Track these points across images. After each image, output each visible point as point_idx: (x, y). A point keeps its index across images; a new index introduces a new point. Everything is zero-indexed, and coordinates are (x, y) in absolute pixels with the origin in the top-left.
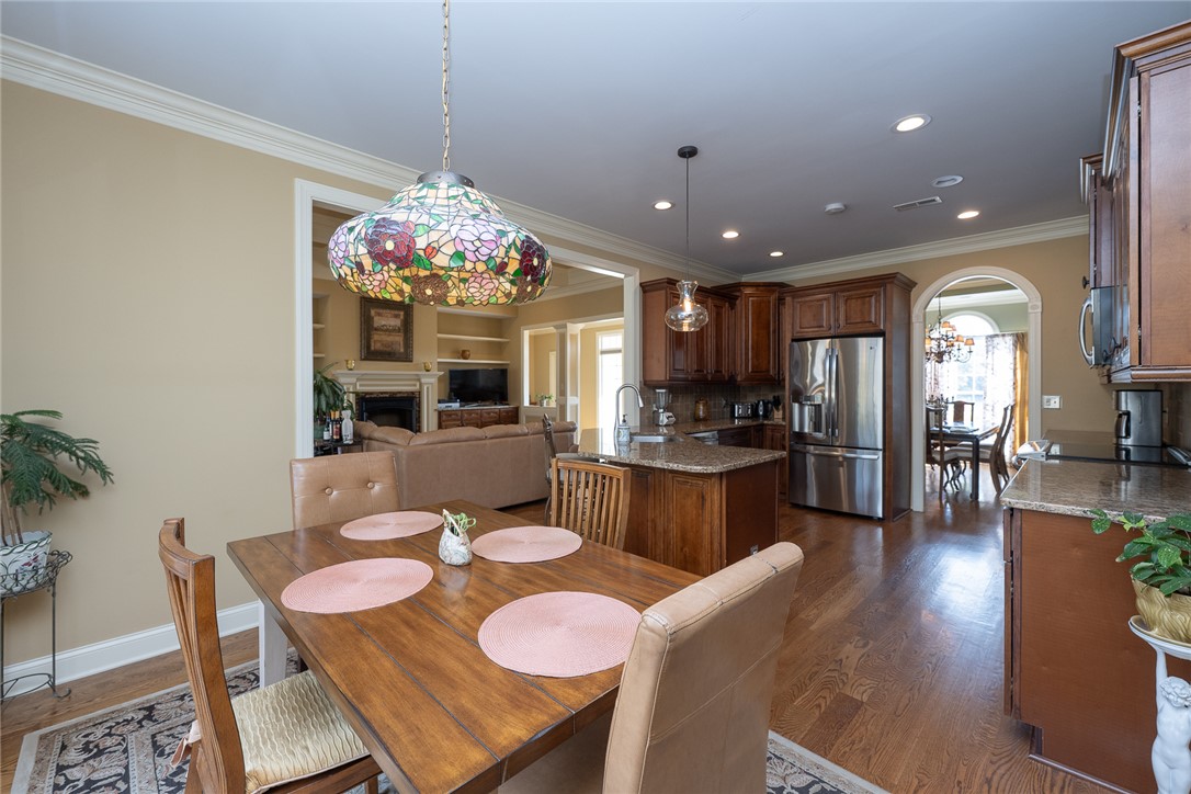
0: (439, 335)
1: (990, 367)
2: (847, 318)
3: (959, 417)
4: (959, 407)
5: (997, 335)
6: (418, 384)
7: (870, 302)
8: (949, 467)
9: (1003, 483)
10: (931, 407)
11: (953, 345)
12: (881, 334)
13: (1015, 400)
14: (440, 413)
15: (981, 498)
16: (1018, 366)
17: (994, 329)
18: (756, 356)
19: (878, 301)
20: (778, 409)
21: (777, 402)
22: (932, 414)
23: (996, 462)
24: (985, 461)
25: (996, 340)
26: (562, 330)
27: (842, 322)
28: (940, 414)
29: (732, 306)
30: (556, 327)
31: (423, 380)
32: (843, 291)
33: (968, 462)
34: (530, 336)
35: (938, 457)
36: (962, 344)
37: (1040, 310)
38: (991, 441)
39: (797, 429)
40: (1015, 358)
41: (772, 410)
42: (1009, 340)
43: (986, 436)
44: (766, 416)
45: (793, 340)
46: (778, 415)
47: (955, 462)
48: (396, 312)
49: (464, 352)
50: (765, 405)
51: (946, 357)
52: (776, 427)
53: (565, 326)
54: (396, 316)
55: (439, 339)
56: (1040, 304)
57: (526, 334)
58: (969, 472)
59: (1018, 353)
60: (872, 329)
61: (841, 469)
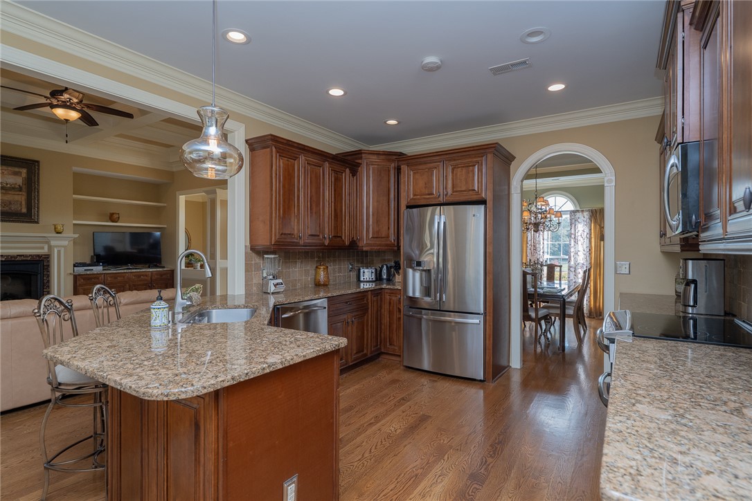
0: (74, 196)
1: (573, 236)
2: (453, 187)
3: (551, 277)
4: (551, 268)
5: (578, 211)
6: (46, 247)
7: (473, 171)
8: (543, 322)
9: (582, 332)
10: (529, 270)
11: (546, 217)
12: (483, 202)
13: (590, 263)
14: (76, 277)
15: (567, 345)
16: (593, 236)
17: (575, 206)
18: (377, 222)
19: (480, 170)
20: (398, 273)
21: (397, 267)
22: (529, 278)
23: (578, 316)
24: (570, 316)
25: (578, 215)
26: (212, 196)
27: (450, 191)
28: (536, 276)
29: (354, 173)
30: (207, 192)
31: (53, 243)
32: (450, 160)
33: (557, 318)
34: (186, 202)
35: (533, 314)
36: (553, 216)
37: (614, 184)
38: (574, 298)
39: (411, 295)
40: (591, 229)
41: (394, 275)
42: (586, 214)
43: (570, 294)
44: (389, 280)
45: (409, 207)
46: (398, 278)
47: (547, 318)
48: (17, 169)
49: (112, 214)
50: (388, 269)
51: (541, 228)
52: (394, 292)
53: (215, 192)
54: (16, 174)
55: (75, 200)
56: (614, 178)
57: (182, 199)
58: (557, 324)
59: (593, 225)
60: (475, 198)
61: (454, 333)
